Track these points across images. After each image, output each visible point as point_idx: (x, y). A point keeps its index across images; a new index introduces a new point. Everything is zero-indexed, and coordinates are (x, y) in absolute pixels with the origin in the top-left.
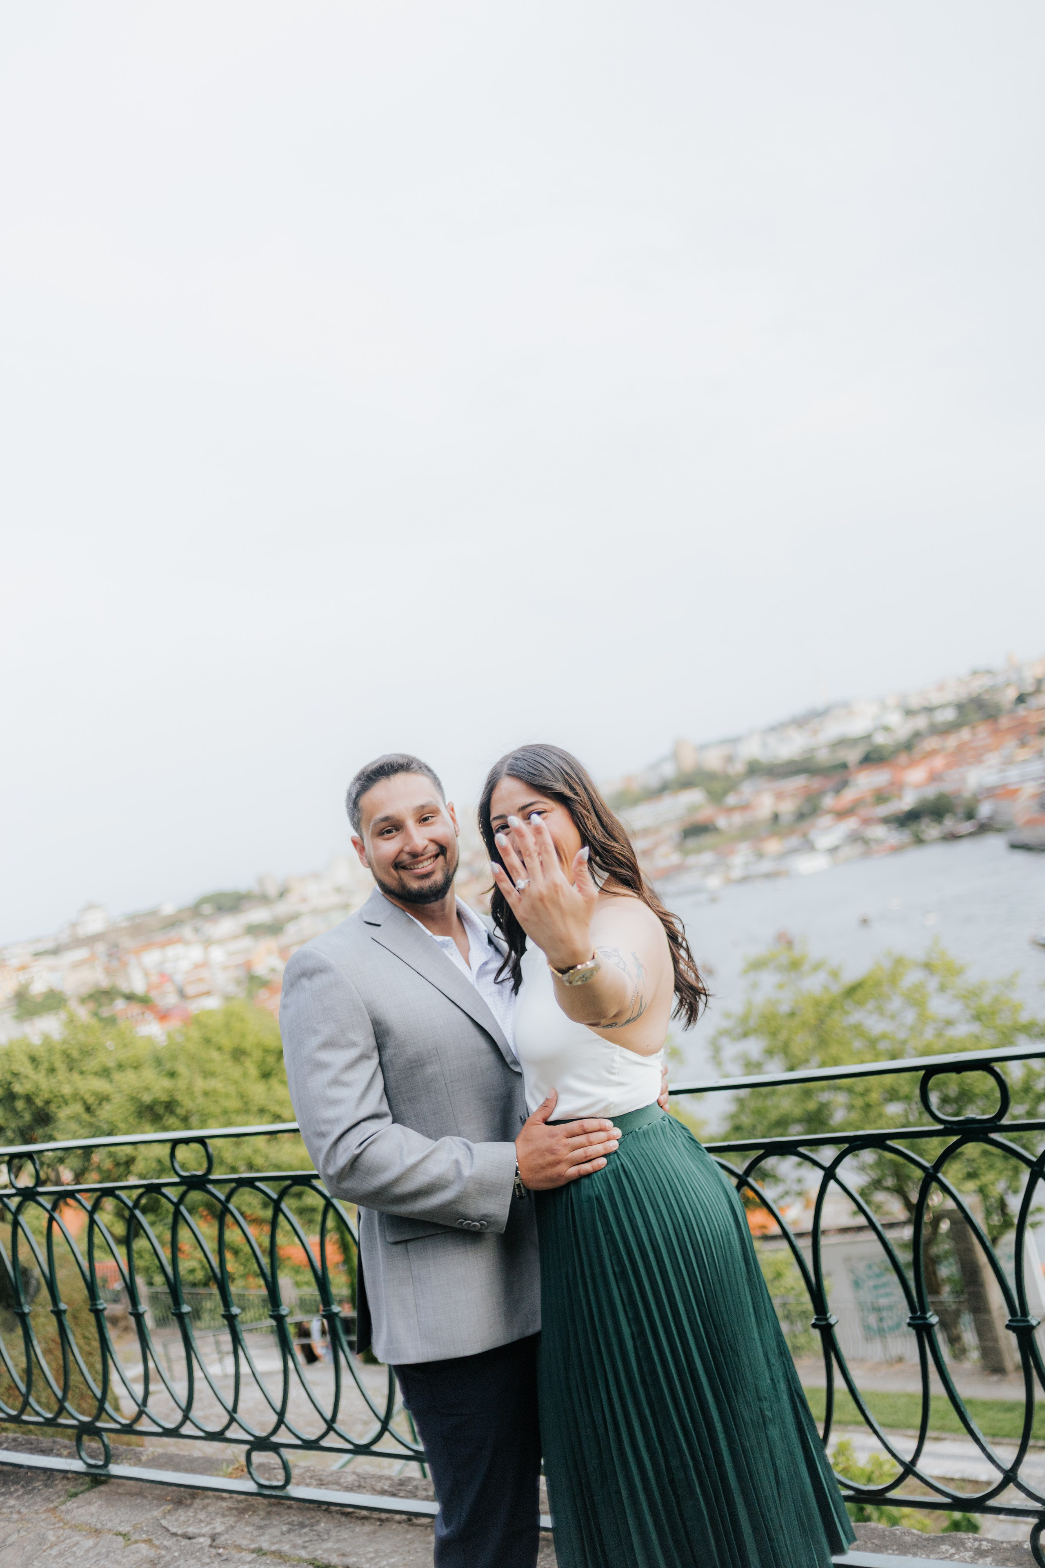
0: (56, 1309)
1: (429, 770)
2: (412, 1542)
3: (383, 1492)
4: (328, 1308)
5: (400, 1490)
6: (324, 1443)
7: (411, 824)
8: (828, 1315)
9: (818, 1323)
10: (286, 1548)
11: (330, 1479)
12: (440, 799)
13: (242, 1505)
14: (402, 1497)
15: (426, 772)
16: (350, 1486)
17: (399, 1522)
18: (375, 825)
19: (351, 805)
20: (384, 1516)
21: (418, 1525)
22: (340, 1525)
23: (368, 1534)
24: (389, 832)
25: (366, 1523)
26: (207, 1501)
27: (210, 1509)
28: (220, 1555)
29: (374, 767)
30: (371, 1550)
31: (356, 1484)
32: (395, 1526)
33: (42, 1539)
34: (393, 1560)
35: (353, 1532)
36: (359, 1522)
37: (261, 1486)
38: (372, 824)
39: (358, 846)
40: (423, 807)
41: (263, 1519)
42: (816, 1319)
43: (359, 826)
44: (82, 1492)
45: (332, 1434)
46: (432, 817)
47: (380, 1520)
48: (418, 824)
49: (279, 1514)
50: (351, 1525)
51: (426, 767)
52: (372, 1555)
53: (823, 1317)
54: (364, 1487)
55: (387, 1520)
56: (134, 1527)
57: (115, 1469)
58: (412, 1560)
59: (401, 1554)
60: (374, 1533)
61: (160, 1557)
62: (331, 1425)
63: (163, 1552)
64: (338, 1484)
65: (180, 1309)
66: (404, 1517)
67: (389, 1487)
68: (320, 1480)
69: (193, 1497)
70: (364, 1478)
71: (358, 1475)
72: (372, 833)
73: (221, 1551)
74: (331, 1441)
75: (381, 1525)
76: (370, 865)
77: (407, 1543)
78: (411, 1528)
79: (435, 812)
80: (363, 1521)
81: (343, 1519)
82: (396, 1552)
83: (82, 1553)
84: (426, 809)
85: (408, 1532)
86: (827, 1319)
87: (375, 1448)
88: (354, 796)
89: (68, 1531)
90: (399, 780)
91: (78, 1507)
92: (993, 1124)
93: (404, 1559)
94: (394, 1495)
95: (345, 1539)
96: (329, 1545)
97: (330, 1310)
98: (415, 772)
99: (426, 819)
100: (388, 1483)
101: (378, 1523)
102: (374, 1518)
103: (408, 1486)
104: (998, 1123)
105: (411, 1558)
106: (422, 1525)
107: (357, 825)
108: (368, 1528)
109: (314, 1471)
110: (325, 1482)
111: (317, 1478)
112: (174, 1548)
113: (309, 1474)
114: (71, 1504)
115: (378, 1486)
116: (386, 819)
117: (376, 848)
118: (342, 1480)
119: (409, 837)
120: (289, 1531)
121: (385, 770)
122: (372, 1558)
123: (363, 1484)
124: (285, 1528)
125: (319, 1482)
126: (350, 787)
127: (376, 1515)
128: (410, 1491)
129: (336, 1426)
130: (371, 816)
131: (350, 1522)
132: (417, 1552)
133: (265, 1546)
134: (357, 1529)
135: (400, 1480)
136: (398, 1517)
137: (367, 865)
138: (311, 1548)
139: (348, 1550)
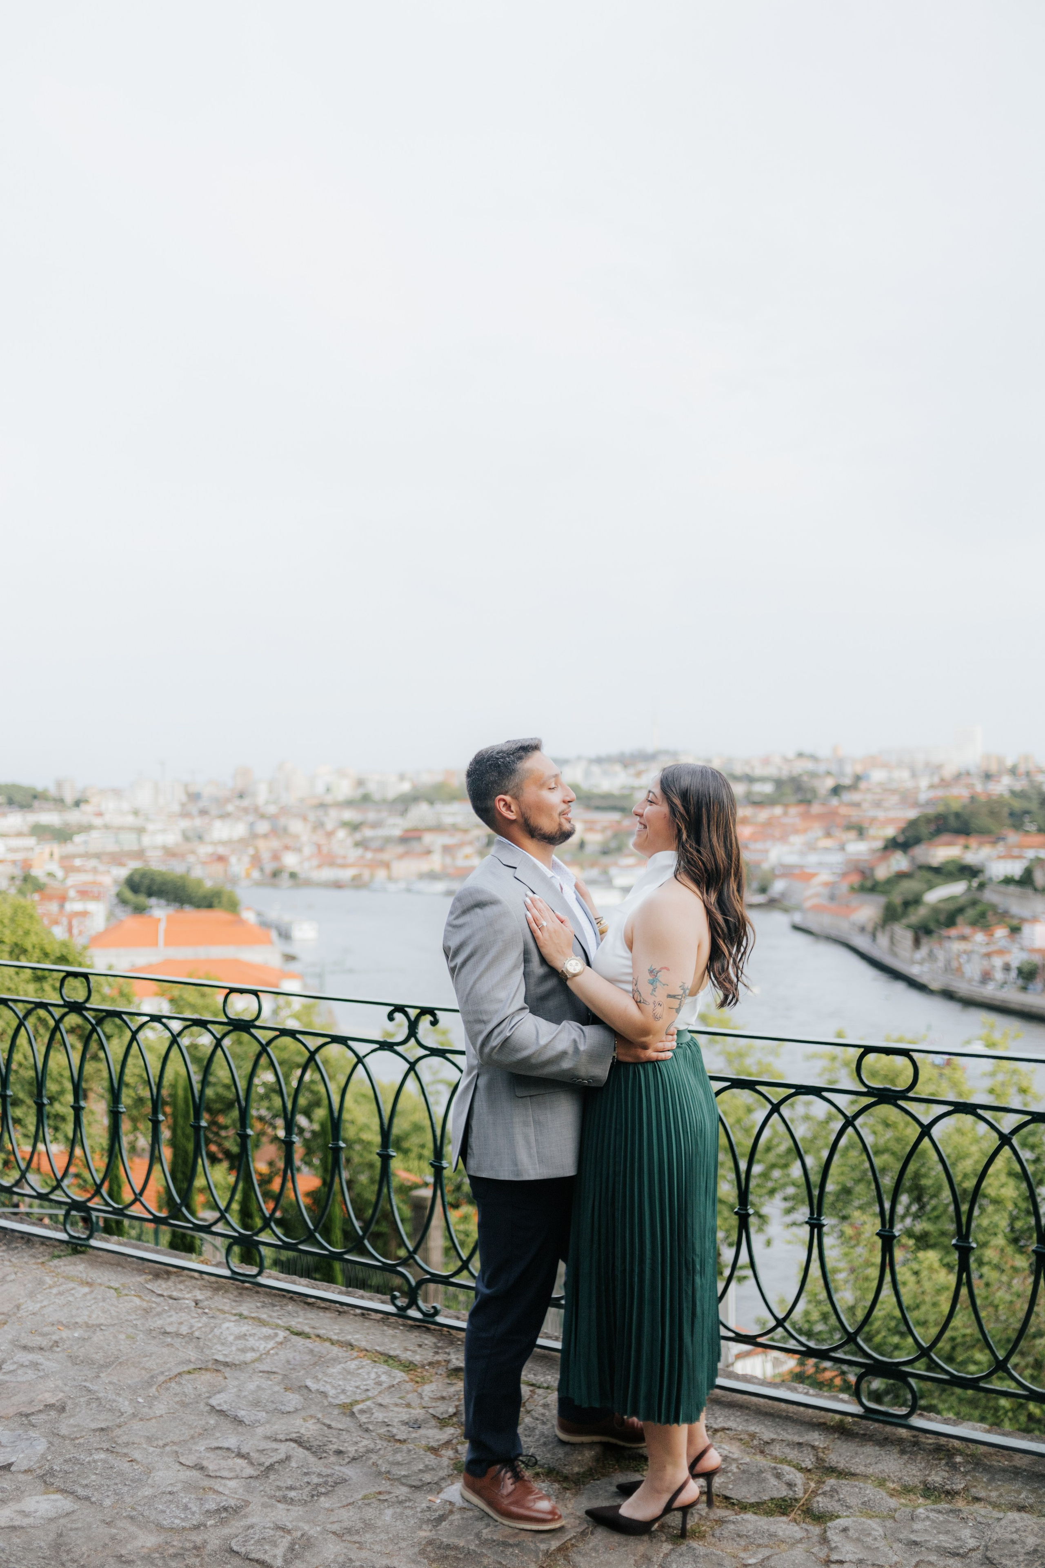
0: (76, 1105)
2: (369, 1328)
6: (303, 1246)
10: (264, 1316)
13: (215, 1285)
17: (355, 1315)
20: (343, 1308)
22: (304, 1309)
23: (331, 1318)
25: (327, 1311)
26: (181, 1278)
27: (187, 1283)
28: (206, 1313)
30: (336, 1328)
32: (352, 1317)
33: (41, 1282)
34: (356, 1336)
35: (318, 1315)
36: (322, 1309)
37: (234, 1272)
41: (236, 1296)
44: (64, 1256)
47: (341, 1310)
50: (316, 1310)
52: (337, 1331)
55: (344, 1312)
56: (123, 1285)
57: (93, 1243)
58: (372, 1339)
59: (362, 1334)
60: (337, 1317)
61: (151, 1308)
62: (313, 1233)
63: (154, 1305)
65: (199, 1123)
66: (362, 1311)
69: (168, 1273)
73: (207, 1311)
77: (366, 1327)
80: (325, 1309)
81: (306, 1307)
82: (360, 1332)
83: (80, 1295)
85: (364, 1321)
86: (747, 1210)
87: (348, 1256)
89: (61, 1280)
91: (65, 1265)
92: (903, 1095)
93: (366, 1337)
95: (312, 1319)
96: (300, 1320)
101: (338, 1312)
102: (333, 1309)
104: (908, 1094)
112: (163, 1304)
114: (56, 1262)
120: (263, 1307)
122: (338, 1333)
124: (259, 1304)
127: (334, 1307)
131: (313, 1309)
132: (375, 1335)
133: (245, 1313)
134: (321, 1314)
136: (356, 1310)
138: (285, 1320)
139: (318, 1325)
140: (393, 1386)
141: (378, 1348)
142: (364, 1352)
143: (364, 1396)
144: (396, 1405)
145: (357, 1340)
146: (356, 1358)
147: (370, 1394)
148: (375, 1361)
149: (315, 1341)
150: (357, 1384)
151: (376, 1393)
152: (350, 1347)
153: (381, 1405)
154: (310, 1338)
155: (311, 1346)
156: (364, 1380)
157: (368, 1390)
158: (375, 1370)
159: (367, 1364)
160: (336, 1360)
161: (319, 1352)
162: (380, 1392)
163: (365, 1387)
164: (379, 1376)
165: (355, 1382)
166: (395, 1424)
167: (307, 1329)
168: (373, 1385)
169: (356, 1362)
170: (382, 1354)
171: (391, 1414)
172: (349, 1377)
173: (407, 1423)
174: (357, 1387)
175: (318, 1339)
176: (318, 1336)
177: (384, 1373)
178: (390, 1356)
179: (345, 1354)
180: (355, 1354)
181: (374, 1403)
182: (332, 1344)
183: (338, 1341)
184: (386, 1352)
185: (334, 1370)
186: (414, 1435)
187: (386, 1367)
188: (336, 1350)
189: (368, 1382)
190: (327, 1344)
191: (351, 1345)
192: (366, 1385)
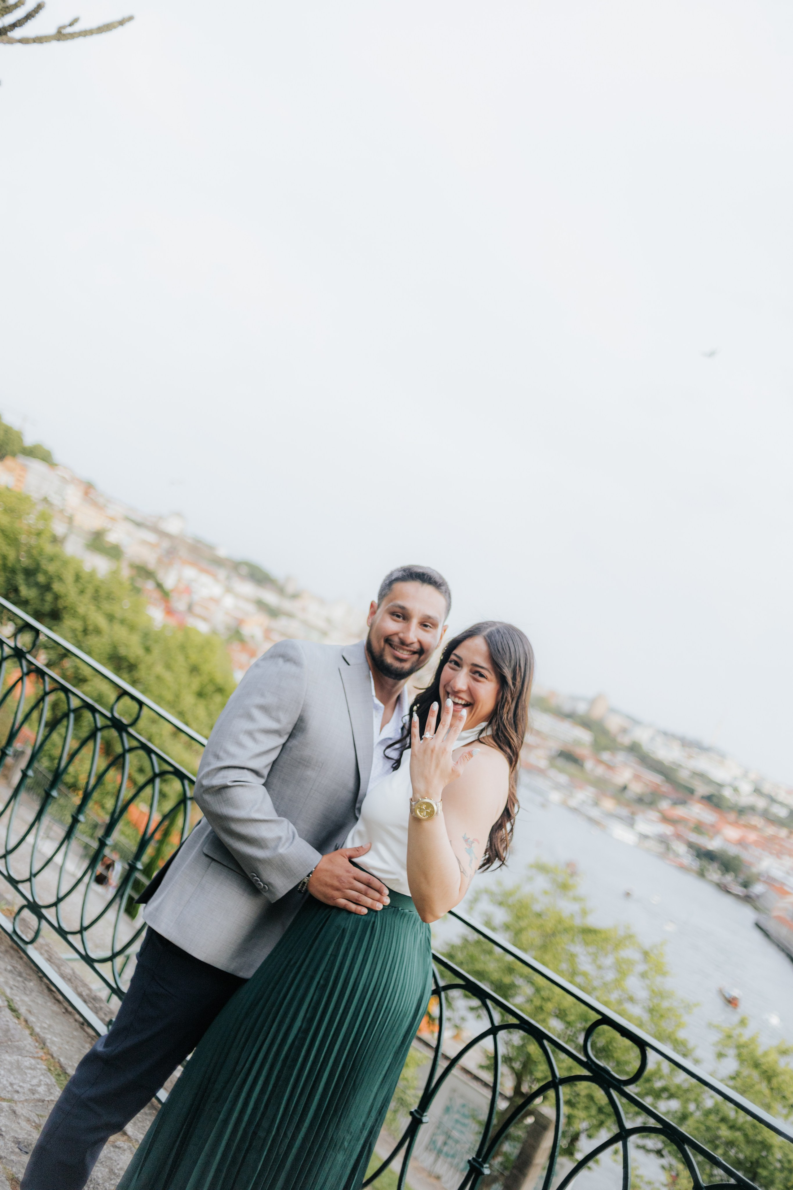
1: (450, 597)
2: (74, 1038)
3: (80, 995)
4: (134, 861)
5: (91, 1002)
6: (70, 937)
7: (415, 622)
8: (425, 1114)
9: (415, 1113)
11: (57, 961)
12: (443, 620)
14: (89, 1007)
15: (447, 597)
16: (64, 975)
17: (76, 1020)
18: (393, 606)
19: (387, 582)
20: (70, 1009)
21: (85, 1031)
22: (41, 992)
23: (53, 1012)
24: (398, 616)
25: (57, 1004)
29: (419, 570)
30: (48, 1022)
31: (69, 977)
32: (72, 1020)
34: (55, 1039)
35: (46, 1003)
36: (53, 1001)
37: (15, 931)
38: (391, 604)
39: (372, 609)
40: (429, 617)
42: (415, 1110)
43: (382, 598)
45: (79, 936)
46: (430, 627)
47: (66, 1009)
48: (419, 625)
49: (12, 957)
50: (48, 998)
51: (449, 594)
52: (45, 1026)
53: (421, 1113)
54: (72, 983)
55: (70, 1013)
58: (66, 1049)
59: (63, 1040)
60: (57, 1014)
62: (83, 930)
64: (59, 968)
65: (51, 791)
66: (81, 1020)
67: (87, 995)
68: (51, 957)
70: (76, 978)
71: (74, 973)
72: (388, 609)
74: (75, 940)
75: (64, 1013)
76: (371, 626)
77: (71, 1036)
78: (80, 1029)
79: (435, 625)
80: (56, 1002)
81: (46, 991)
82: (60, 1035)
84: (431, 620)
85: (76, 1030)
86: (422, 1116)
87: (97, 965)
88: (393, 578)
90: (427, 590)
92: (618, 1084)
93: (62, 1044)
94: (85, 1001)
95: (38, 1004)
96: (26, 999)
97: (135, 863)
98: (441, 593)
99: (426, 626)
100: (88, 992)
101: (64, 1010)
102: (63, 1005)
103: (97, 1003)
104: (622, 1087)
105: (67, 1047)
106: (87, 1033)
107: (382, 595)
108: (56, 1008)
109: (50, 948)
110: (52, 960)
111: (50, 954)
113: (46, 948)
115: (81, 989)
116: (403, 608)
117: (383, 620)
118: (62, 968)
119: (408, 629)
120: (11, 971)
121: (424, 578)
122: (45, 1028)
123: (73, 980)
124: (9, 968)
125: (49, 959)
126: (395, 571)
127: (66, 1004)
128: (96, 1007)
129: (85, 934)
130: (395, 599)
131: (48, 996)
132: (73, 1047)
134: (49, 1004)
135: (95, 996)
136: (77, 1016)
137: (370, 624)
138: (15, 992)
139: (35, 1011)
140: (43, 1101)
141: (62, 1059)
142: (49, 1057)
143: (8, 1096)
144: (28, 1120)
145: (53, 1043)
146: (38, 1058)
147: (16, 1097)
148: (50, 1070)
149: (20, 1024)
150: (14, 1081)
151: (23, 1098)
152: (42, 1045)
153: (14, 1112)
154: (18, 1018)
155: (11, 1025)
156: (24, 1081)
157: (18, 1092)
158: (42, 1078)
159: (40, 1069)
160: (20, 1050)
161: (13, 1035)
162: (26, 1100)
163: (18, 1088)
164: (39, 1085)
165: (15, 1078)
166: (7, 1137)
167: (23, 1010)
168: (26, 1090)
169: (33, 1061)
170: (61, 1067)
171: (14, 1126)
172: (14, 1071)
173: (19, 1143)
174: (11, 1084)
175: (24, 1023)
176: (26, 1021)
177: (47, 1085)
178: (66, 1073)
179: (32, 1049)
180: (41, 1053)
181: (10, 1107)
182: (31, 1034)
183: (38, 1034)
184: (66, 1066)
185: (8, 1058)
186: (13, 1157)
187: (54, 1080)
188: (29, 1042)
189: (25, 1085)
190: (27, 1032)
191: (44, 1044)
192: (20, 1086)
